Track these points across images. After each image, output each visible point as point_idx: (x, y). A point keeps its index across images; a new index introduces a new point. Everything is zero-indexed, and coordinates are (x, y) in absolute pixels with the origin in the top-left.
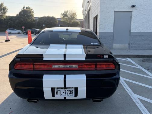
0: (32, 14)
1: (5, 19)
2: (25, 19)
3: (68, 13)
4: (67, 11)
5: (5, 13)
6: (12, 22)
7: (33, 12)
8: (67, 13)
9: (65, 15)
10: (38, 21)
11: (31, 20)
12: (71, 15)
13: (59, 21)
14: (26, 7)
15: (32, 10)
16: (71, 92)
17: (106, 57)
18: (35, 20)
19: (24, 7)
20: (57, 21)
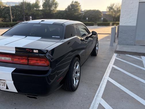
0: (79, 8)
1: (55, 13)
2: (72, 13)
3: (115, 6)
4: (113, 4)
5: (56, 7)
6: (61, 16)
7: (80, 6)
8: (113, 6)
9: (111, 8)
10: (84, 14)
11: (77, 13)
12: (117, 8)
13: (103, 14)
14: (74, 2)
15: (79, 4)
16: (4, 84)
17: (36, 52)
18: (81, 14)
19: (73, 2)
20: (102, 15)
